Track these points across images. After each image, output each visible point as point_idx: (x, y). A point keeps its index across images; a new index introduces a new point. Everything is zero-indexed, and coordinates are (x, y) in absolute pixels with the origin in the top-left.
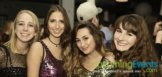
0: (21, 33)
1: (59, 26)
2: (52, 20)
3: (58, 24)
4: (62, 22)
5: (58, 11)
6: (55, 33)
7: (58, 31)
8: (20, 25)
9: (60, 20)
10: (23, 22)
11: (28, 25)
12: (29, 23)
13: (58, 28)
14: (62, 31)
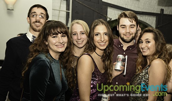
0: (77, 42)
1: (104, 39)
2: (97, 33)
3: (102, 36)
4: (106, 34)
5: (101, 24)
6: (101, 45)
7: (103, 44)
8: (74, 35)
9: (105, 33)
10: (76, 32)
11: (80, 34)
12: (81, 32)
13: (103, 40)
14: (107, 43)
